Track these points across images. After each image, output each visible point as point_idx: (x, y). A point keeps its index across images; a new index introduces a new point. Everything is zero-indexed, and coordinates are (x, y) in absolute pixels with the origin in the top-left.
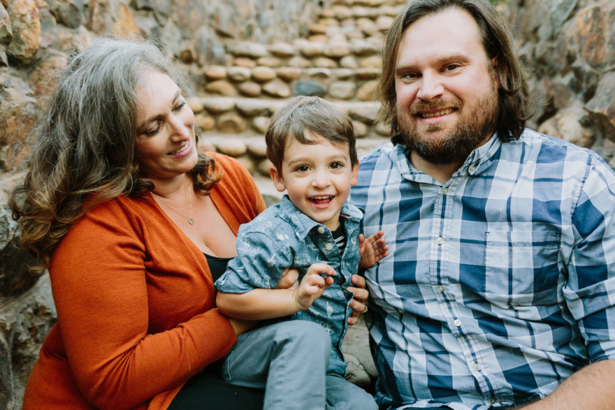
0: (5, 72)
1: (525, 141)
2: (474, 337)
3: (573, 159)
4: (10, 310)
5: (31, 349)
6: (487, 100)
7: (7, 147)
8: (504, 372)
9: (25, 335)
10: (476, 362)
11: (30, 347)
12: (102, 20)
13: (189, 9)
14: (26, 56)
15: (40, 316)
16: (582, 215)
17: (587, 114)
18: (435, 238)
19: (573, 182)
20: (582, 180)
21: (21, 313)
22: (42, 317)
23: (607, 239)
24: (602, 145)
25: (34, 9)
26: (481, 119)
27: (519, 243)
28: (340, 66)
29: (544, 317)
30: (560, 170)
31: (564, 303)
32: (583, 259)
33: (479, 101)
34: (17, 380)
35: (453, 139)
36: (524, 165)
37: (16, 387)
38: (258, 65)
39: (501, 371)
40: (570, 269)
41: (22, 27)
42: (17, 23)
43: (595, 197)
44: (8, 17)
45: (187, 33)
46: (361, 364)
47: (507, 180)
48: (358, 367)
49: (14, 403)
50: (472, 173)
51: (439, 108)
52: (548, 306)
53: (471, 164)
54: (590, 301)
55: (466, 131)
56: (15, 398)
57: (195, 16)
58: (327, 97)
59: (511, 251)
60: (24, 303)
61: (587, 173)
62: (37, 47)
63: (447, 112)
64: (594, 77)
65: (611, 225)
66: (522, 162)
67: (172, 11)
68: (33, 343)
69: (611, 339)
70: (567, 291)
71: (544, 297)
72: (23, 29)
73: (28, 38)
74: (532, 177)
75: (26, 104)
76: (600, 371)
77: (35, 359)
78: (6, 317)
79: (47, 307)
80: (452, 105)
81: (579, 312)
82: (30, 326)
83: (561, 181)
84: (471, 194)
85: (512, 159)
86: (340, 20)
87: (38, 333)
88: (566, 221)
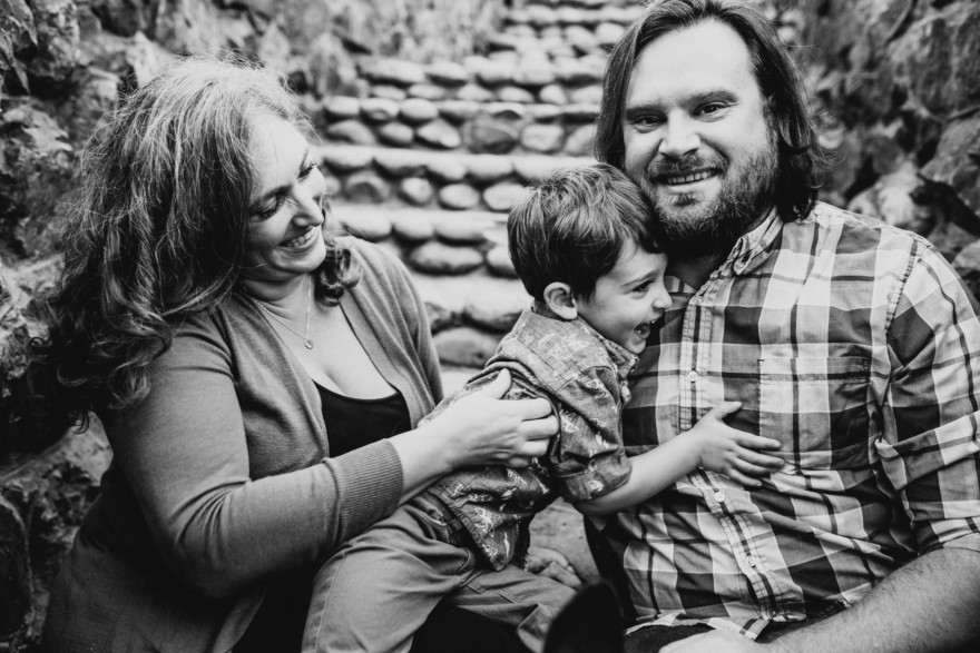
0: (24, 102)
1: (819, 221)
2: (746, 517)
3: (889, 247)
4: (27, 472)
5: (60, 534)
6: (763, 159)
7: (27, 220)
8: (790, 568)
9: (50, 511)
10: (749, 554)
11: (57, 531)
12: (170, 24)
13: (302, 8)
14: (57, 79)
15: (72, 483)
16: (902, 330)
17: (922, 183)
18: (686, 373)
19: (891, 280)
20: (902, 277)
21: (44, 477)
22: (76, 485)
23: (939, 366)
24: (944, 231)
25: (70, 7)
26: (754, 186)
27: (808, 375)
28: (538, 101)
29: (849, 487)
30: (870, 264)
31: (878, 465)
32: (903, 397)
33: (752, 159)
34: (38, 581)
35: (715, 218)
36: (816, 258)
37: (37, 592)
38: (410, 97)
39: (786, 567)
40: (885, 412)
41: (51, 34)
42: (44, 28)
43: (921, 303)
44: (32, 17)
45: (300, 46)
46: (570, 564)
47: (792, 280)
48: (565, 568)
49: (33, 615)
50: (739, 272)
51: (694, 168)
52: (855, 470)
53: (737, 258)
54: (915, 460)
55: (733, 205)
56: (36, 609)
57: (311, 18)
58: (518, 150)
59: (796, 388)
60: (48, 462)
61: (910, 267)
62: (73, 65)
63: (705, 175)
64: (934, 126)
65: (944, 345)
66: (813, 253)
67: (277, 11)
68: (62, 525)
69: (946, 517)
70: (882, 445)
71: (848, 455)
72: (52, 37)
73: (59, 50)
74: (829, 274)
75: (57, 152)
76: (929, 566)
77: (65, 549)
78: (22, 482)
79: (84, 469)
80: (713, 165)
81: (900, 477)
82: (58, 498)
83: (871, 279)
84: (738, 302)
85: (798, 248)
86: (538, 28)
87: (69, 509)
88: (878, 340)
